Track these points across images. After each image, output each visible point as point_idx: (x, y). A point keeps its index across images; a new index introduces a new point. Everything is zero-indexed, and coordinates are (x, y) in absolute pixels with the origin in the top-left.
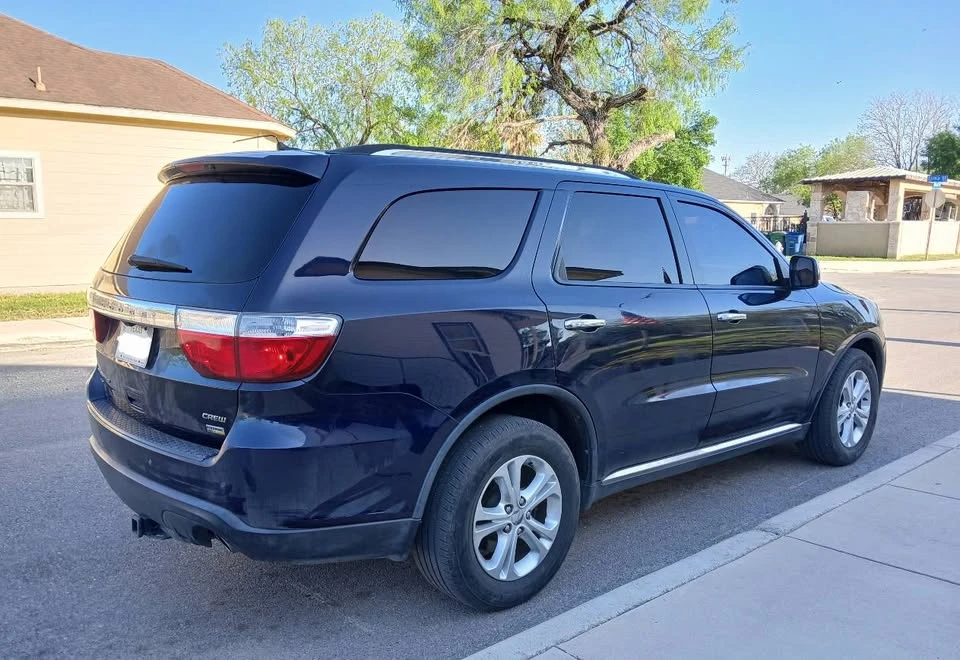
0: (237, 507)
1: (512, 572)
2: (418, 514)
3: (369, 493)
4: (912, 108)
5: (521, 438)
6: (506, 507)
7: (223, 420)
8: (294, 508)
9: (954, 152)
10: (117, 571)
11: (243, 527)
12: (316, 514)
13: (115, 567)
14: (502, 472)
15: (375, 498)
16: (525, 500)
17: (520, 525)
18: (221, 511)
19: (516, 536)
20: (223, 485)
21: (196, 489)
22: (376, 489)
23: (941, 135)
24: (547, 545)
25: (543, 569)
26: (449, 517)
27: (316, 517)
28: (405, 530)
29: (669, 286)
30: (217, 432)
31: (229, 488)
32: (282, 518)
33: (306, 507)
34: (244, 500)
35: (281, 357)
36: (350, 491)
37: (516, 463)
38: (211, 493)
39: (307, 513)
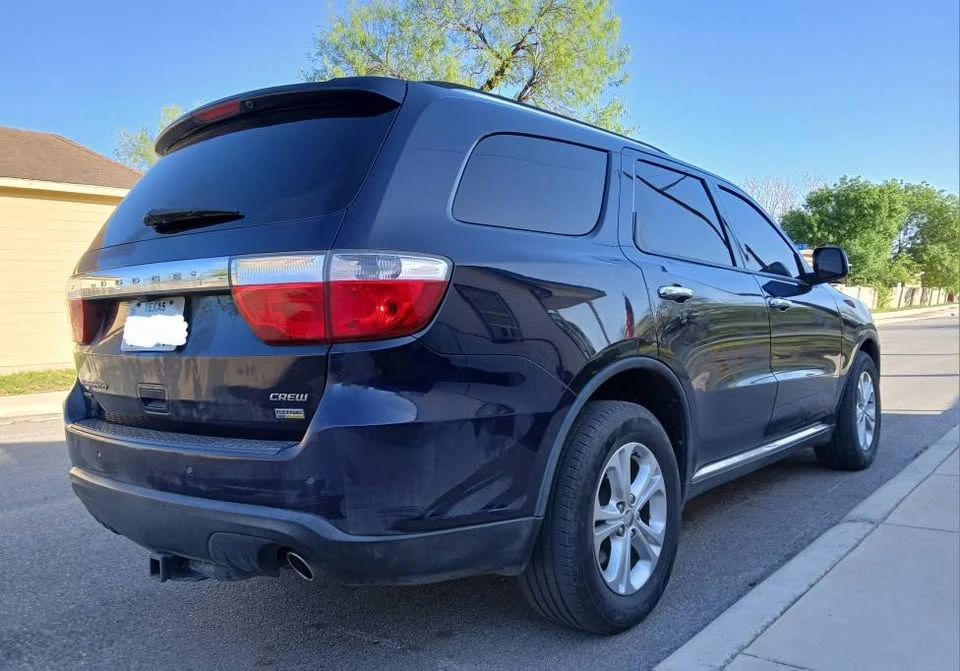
0: (331, 510)
1: (629, 586)
2: (540, 511)
3: (489, 483)
4: (763, 191)
5: (631, 421)
6: (618, 504)
7: (303, 397)
8: (407, 503)
9: (805, 227)
10: (111, 642)
11: (339, 535)
12: (432, 511)
13: (107, 638)
14: (614, 460)
15: (498, 488)
16: (634, 497)
17: (631, 528)
18: (307, 519)
19: (629, 539)
20: (311, 481)
21: (266, 494)
22: (496, 479)
23: (792, 213)
24: (657, 551)
25: (656, 580)
26: (570, 515)
27: (432, 515)
28: (525, 532)
29: (734, 268)
30: (292, 416)
31: (319, 485)
32: (392, 519)
33: (420, 503)
34: (342, 497)
35: (382, 309)
36: (469, 482)
37: (626, 451)
38: (292, 496)
39: (422, 510)
